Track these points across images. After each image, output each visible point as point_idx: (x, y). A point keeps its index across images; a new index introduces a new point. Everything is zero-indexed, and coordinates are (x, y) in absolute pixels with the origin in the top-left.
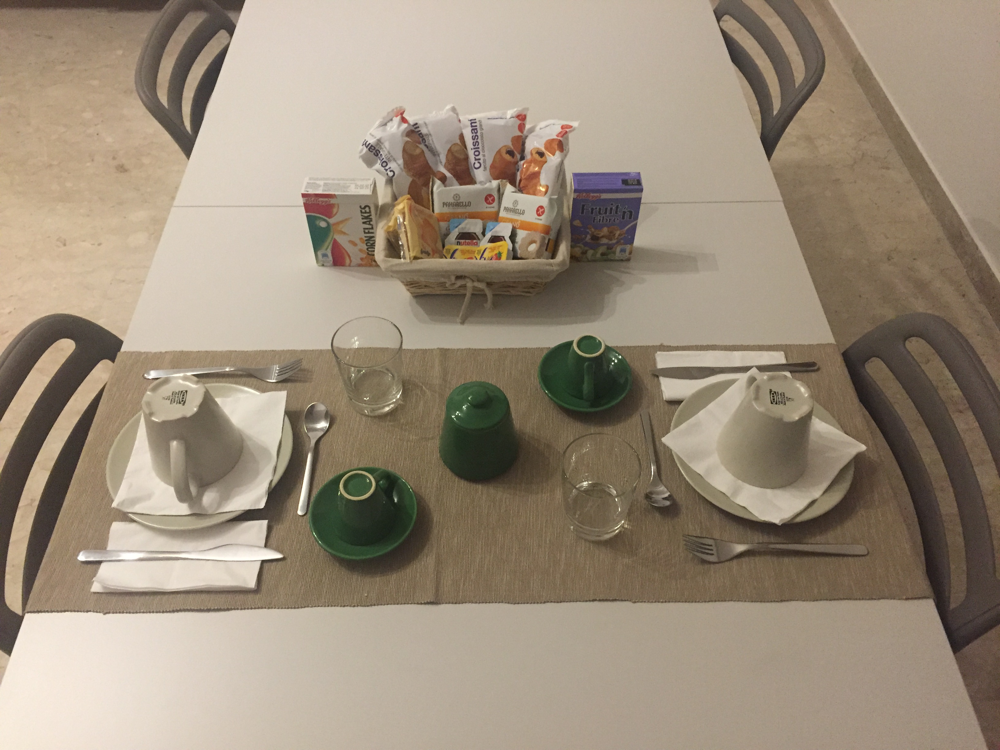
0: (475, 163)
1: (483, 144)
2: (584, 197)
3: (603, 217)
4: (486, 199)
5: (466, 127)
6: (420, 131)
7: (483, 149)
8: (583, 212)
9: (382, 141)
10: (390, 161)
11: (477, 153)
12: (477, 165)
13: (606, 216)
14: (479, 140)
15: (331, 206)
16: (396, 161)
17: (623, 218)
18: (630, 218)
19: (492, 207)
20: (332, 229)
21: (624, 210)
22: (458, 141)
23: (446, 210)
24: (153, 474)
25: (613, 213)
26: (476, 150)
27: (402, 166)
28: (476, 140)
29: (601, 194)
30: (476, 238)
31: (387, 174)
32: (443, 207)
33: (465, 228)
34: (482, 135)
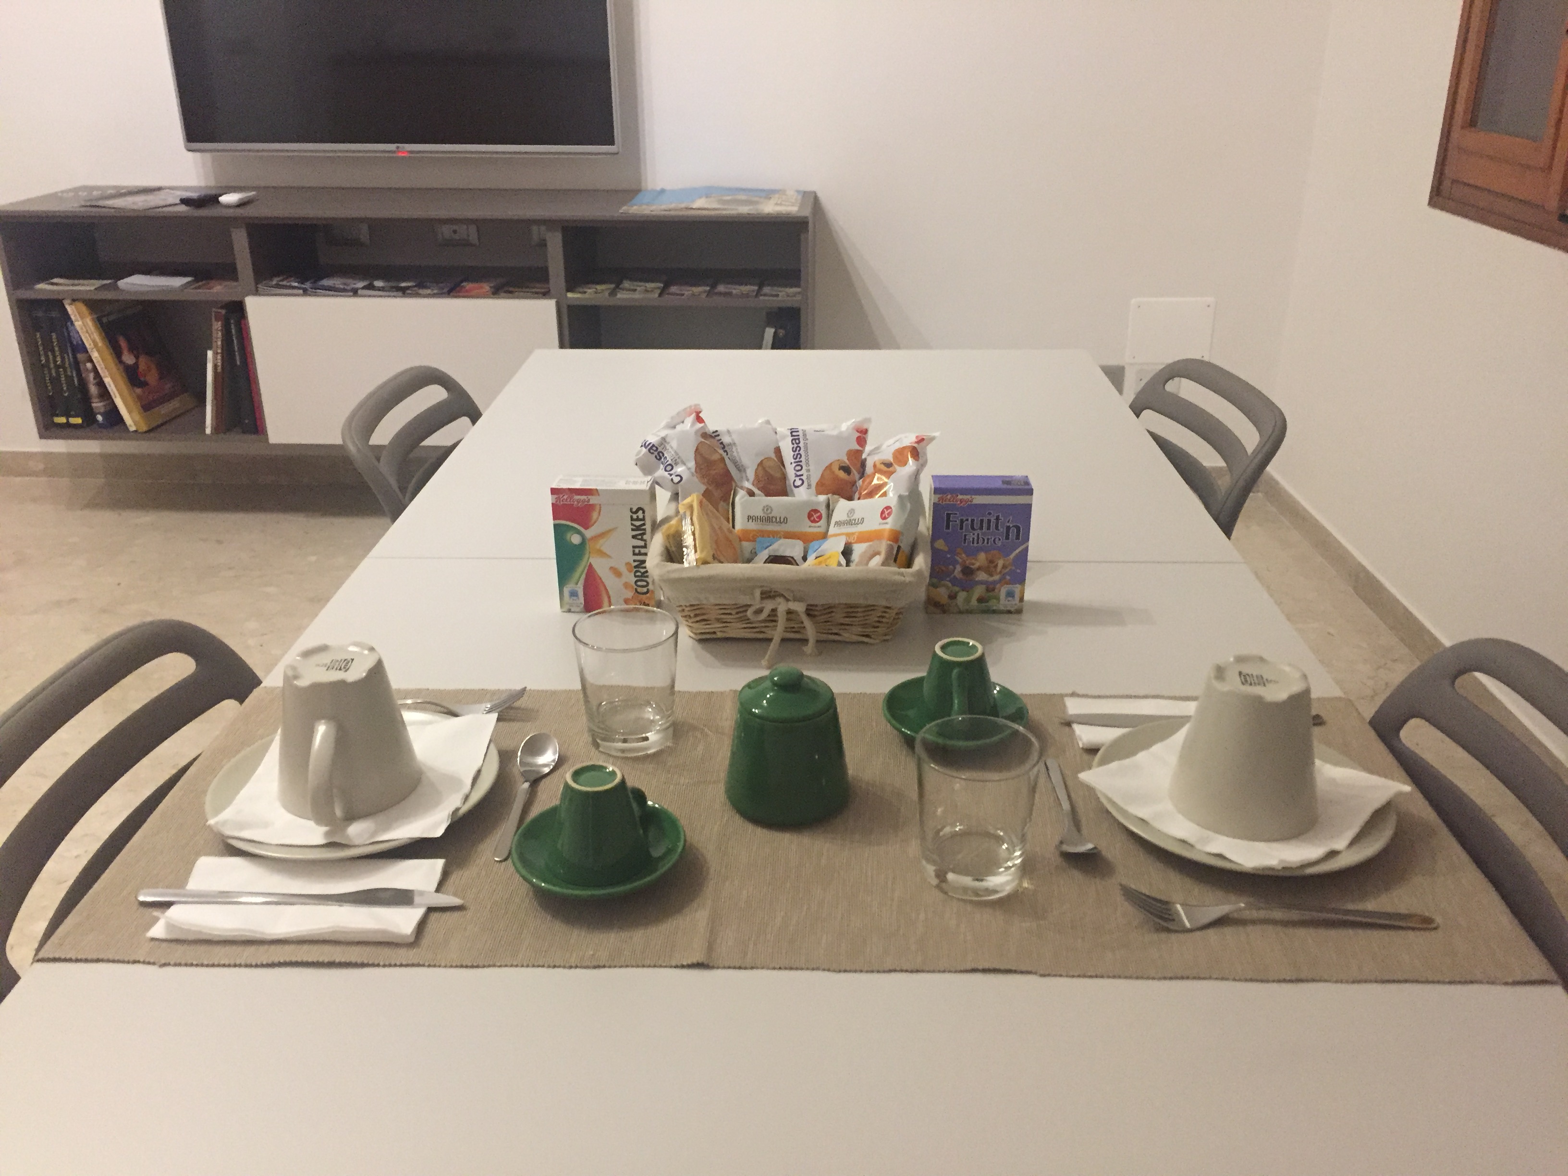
0: (795, 480)
1: (807, 456)
2: (949, 500)
3: (978, 535)
4: (810, 516)
5: (784, 437)
6: (721, 440)
7: (807, 464)
8: (948, 527)
9: (668, 440)
10: (676, 464)
11: (799, 468)
12: (798, 483)
13: (981, 533)
14: (802, 452)
15: (590, 508)
16: (685, 464)
17: (1007, 538)
18: (1018, 538)
19: (819, 527)
20: (587, 547)
21: (1008, 525)
22: (773, 456)
23: (752, 526)
24: (278, 805)
25: (993, 529)
26: (798, 464)
27: (693, 470)
28: (797, 452)
29: (973, 496)
30: (793, 562)
31: (672, 480)
32: (748, 521)
33: (778, 550)
34: (806, 445)
